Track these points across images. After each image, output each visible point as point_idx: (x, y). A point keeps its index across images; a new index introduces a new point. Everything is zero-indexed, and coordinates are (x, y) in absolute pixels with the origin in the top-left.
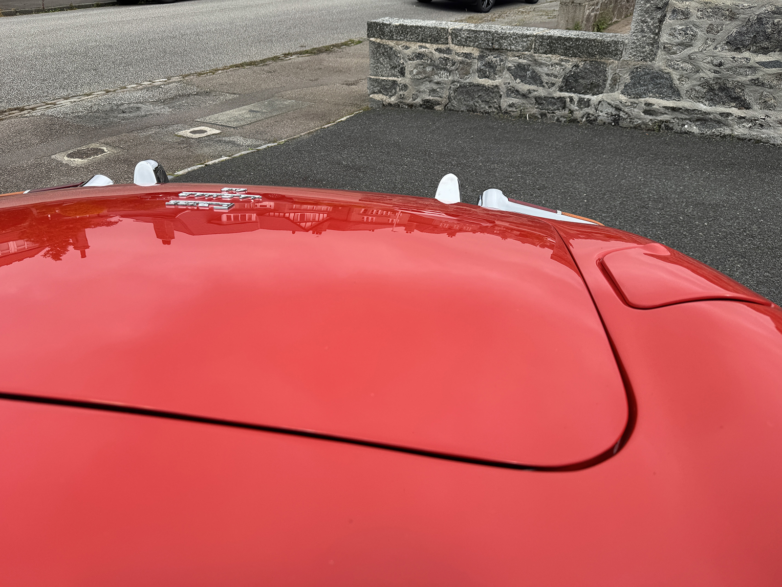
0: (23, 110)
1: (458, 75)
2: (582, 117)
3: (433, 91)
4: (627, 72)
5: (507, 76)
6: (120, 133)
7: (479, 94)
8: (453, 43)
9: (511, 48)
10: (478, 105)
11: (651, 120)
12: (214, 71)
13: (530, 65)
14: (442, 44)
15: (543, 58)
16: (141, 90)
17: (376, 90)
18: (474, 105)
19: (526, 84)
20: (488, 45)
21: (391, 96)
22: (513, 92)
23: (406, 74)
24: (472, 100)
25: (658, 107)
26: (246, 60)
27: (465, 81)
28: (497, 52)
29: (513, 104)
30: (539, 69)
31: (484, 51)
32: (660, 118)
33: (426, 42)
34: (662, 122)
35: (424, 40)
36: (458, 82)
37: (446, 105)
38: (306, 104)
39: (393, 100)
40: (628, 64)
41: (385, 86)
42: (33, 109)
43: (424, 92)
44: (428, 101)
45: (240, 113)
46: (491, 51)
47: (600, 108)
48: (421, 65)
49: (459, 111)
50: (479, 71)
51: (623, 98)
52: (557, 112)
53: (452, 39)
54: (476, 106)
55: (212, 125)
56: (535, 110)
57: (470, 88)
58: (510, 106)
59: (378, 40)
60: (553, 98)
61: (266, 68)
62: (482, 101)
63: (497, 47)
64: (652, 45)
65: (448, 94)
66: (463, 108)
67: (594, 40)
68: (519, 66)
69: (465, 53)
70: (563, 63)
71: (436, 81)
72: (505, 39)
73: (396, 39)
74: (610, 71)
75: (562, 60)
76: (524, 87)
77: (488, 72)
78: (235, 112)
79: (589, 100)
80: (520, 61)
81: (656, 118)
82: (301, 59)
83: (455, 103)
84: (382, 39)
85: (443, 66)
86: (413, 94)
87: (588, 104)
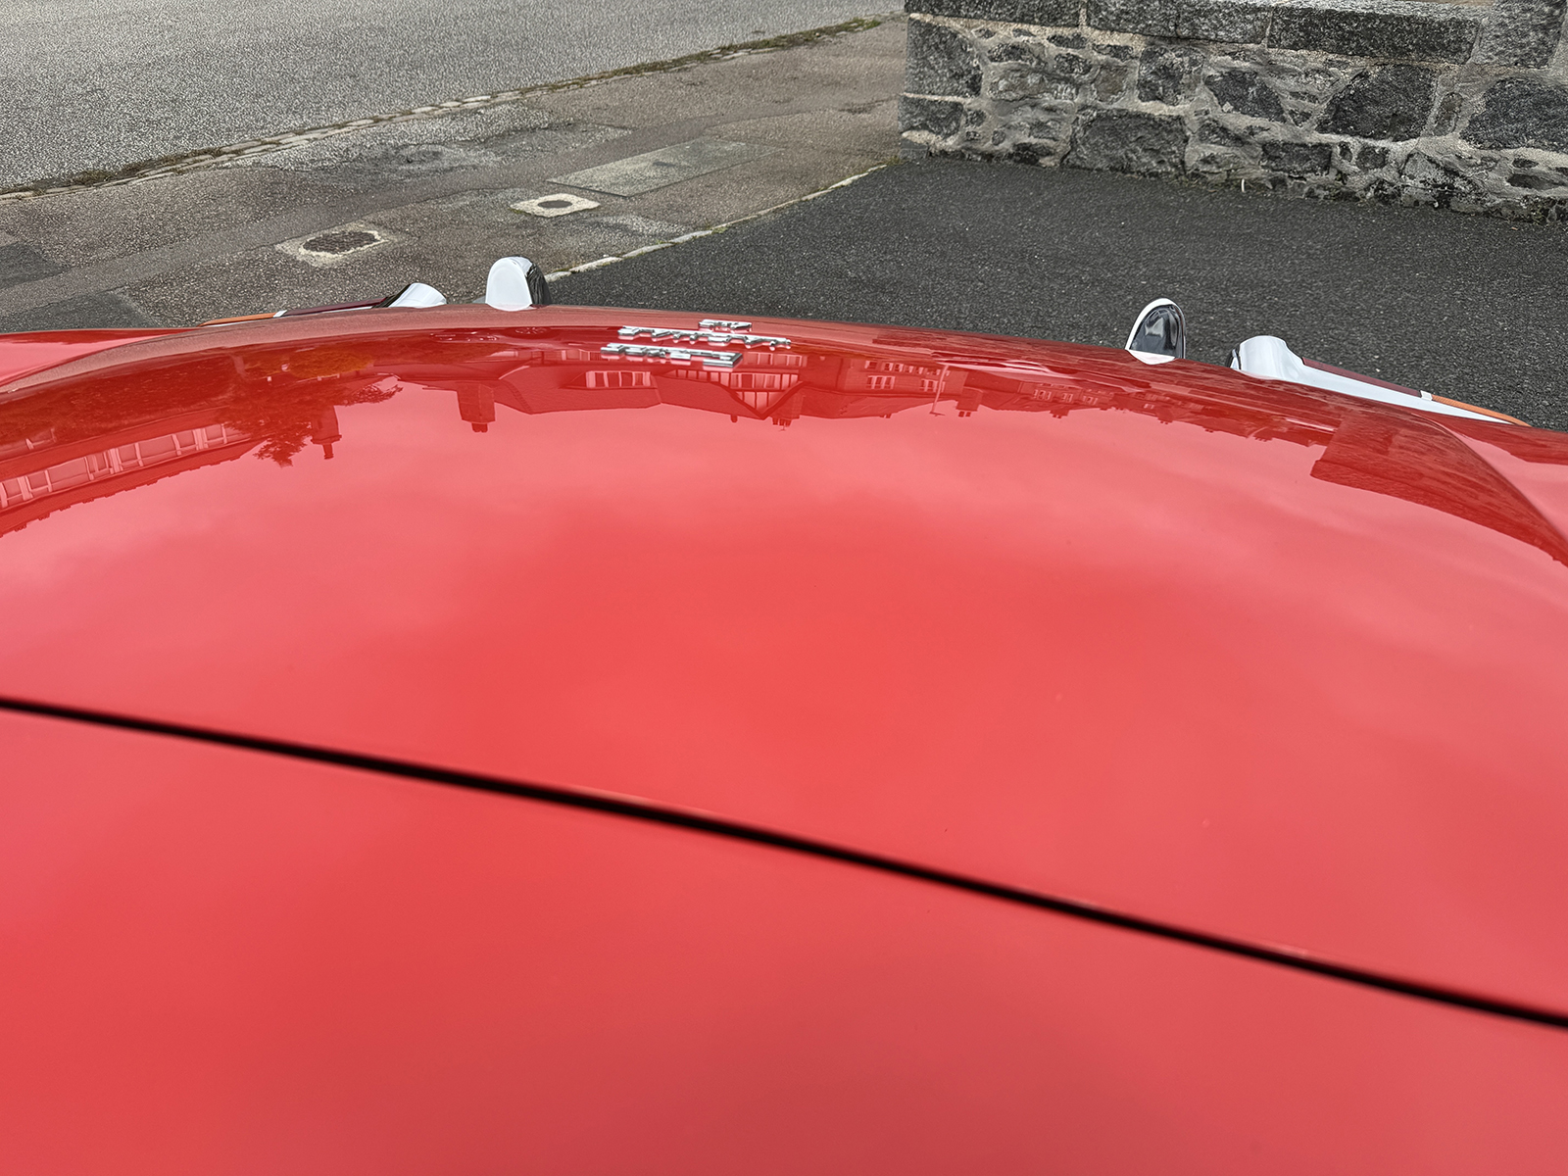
0: (218, 153)
1: (1095, 93)
2: (1367, 189)
3: (1039, 126)
4: (1480, 91)
5: (1204, 96)
6: (403, 202)
7: (1139, 135)
8: (1089, 25)
9: (1217, 35)
10: (1135, 158)
11: (1526, 197)
12: (582, 82)
13: (1256, 73)
14: (1064, 25)
15: (1288, 57)
16: (441, 117)
17: (916, 122)
18: (1127, 157)
19: (1244, 114)
20: (1167, 29)
21: (947, 135)
22: (1213, 132)
23: (982, 90)
24: (1122, 147)
25: (1545, 170)
26: (646, 59)
27: (1110, 107)
28: (1185, 43)
29: (1213, 157)
30: (1275, 83)
31: (1157, 42)
32: (1545, 194)
33: (1031, 22)
34: (1552, 202)
35: (1026, 18)
36: (1095, 108)
37: (1065, 157)
38: (768, 151)
39: (951, 143)
40: (1483, 72)
41: (935, 114)
42: (238, 152)
43: (1019, 127)
44: (1026, 147)
45: (637, 167)
46: (1171, 43)
47: (1408, 169)
48: (1017, 71)
49: (1092, 170)
50: (1143, 84)
51: (1466, 148)
52: (1311, 177)
53: (1089, 16)
54: (1130, 160)
55: (582, 191)
56: (1260, 172)
57: (1120, 121)
58: (1206, 161)
59: (928, 18)
60: (1304, 145)
61: (686, 76)
62: (1145, 150)
63: (1185, 33)
64: (1545, 29)
65: (1070, 133)
66: (1102, 164)
67: (1408, 19)
68: (1234, 77)
69: (1115, 47)
70: (1331, 69)
71: (1046, 104)
72: (1205, 16)
73: (966, 16)
74: (1440, 87)
75: (1331, 63)
76: (1239, 122)
77: (1161, 88)
78: (626, 166)
79: (1385, 152)
80: (1236, 63)
81: (1539, 193)
82: (756, 58)
83: (1084, 152)
84: (934, 13)
85: (1062, 73)
86: (995, 132)
87: (1382, 158)
